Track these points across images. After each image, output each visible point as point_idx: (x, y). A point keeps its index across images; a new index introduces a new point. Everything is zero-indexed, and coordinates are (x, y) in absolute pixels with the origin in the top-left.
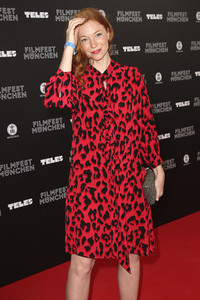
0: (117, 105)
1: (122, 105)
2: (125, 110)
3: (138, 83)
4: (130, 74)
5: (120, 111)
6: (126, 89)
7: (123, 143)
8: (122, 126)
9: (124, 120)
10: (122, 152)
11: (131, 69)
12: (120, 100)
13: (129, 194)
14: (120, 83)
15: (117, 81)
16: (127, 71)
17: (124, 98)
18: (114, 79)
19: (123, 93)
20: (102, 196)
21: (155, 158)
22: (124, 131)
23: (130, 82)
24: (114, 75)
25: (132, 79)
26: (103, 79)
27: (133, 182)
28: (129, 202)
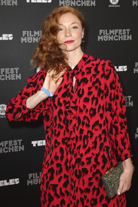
0: (82, 99)
1: (86, 100)
2: (89, 106)
3: (107, 77)
4: (100, 68)
5: (84, 107)
6: (94, 84)
7: (86, 137)
8: (86, 121)
9: (88, 115)
10: (85, 146)
11: (102, 62)
12: (85, 95)
13: (94, 189)
14: (88, 77)
15: (85, 76)
16: (97, 65)
17: (90, 93)
18: (83, 73)
19: (90, 88)
20: (63, 190)
21: (122, 151)
22: (88, 126)
23: (98, 77)
24: (84, 70)
25: (101, 73)
26: (73, 75)
27: (98, 176)
28: (94, 197)
